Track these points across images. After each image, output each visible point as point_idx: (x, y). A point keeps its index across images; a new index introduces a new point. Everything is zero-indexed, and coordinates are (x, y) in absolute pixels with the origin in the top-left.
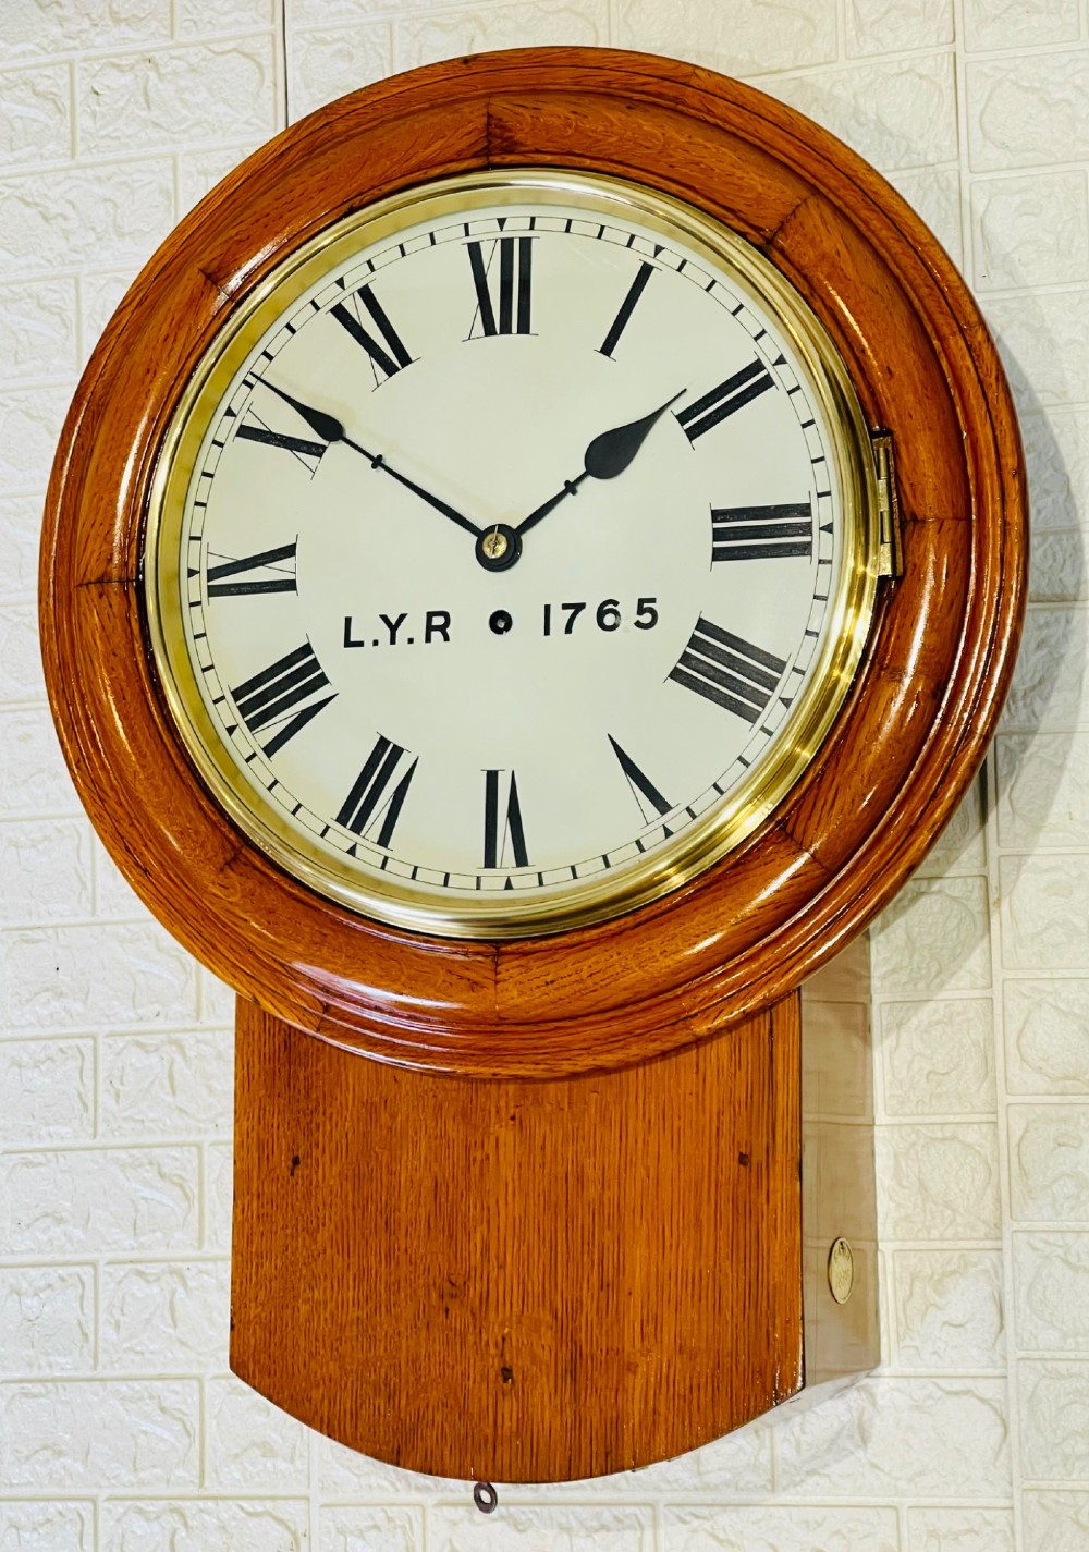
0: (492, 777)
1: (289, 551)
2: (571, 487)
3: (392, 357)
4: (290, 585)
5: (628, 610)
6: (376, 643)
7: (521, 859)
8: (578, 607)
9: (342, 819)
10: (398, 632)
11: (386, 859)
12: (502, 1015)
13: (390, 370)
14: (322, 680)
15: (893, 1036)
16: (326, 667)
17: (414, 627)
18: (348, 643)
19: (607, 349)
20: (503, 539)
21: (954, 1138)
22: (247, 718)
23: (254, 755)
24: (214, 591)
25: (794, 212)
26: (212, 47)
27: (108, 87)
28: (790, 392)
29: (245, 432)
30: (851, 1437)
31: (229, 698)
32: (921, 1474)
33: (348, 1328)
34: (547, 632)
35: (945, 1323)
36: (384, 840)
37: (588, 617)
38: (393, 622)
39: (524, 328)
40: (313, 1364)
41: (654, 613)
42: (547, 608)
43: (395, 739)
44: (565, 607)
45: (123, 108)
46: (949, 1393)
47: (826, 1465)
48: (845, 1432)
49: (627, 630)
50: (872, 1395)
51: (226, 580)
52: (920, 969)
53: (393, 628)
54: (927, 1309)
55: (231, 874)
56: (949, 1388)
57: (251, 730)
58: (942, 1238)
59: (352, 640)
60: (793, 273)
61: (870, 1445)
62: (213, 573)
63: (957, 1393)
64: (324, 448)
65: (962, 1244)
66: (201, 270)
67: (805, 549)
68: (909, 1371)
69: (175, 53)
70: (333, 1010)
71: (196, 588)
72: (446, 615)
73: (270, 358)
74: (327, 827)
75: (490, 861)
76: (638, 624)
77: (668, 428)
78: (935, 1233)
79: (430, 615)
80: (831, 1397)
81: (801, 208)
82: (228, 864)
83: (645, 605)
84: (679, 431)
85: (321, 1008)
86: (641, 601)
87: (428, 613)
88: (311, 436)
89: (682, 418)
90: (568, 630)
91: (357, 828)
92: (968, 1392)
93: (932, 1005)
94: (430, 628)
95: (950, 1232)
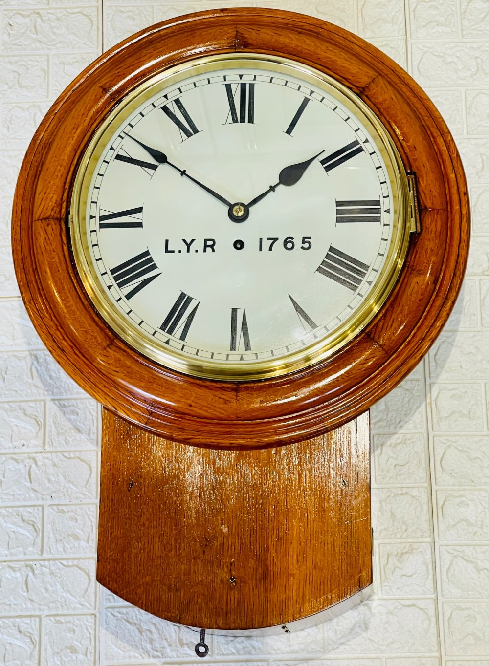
0: (234, 311)
1: (140, 210)
2: (272, 188)
3: (189, 129)
4: (140, 225)
5: (298, 242)
6: (180, 251)
7: (247, 347)
8: (275, 240)
9: (163, 328)
10: (191, 247)
11: (184, 346)
12: (238, 416)
13: (189, 135)
14: (154, 267)
15: (379, 449)
16: (156, 261)
17: (199, 245)
18: (167, 251)
19: (289, 132)
20: (242, 208)
21: (406, 493)
22: (118, 282)
23: (120, 299)
24: (102, 226)
25: (373, 81)
26: (68, 10)
27: (17, 23)
28: (371, 154)
29: (119, 157)
30: (360, 627)
31: (109, 273)
32: (392, 642)
33: (156, 560)
34: (261, 250)
35: (403, 575)
36: (183, 337)
37: (279, 244)
38: (189, 243)
39: (251, 120)
40: (138, 577)
41: (309, 243)
42: (261, 239)
43: (188, 293)
44: (269, 239)
45: (24, 33)
46: (404, 606)
47: (348, 640)
48: (357, 625)
49: (297, 250)
50: (370, 608)
51: (108, 221)
52: (391, 420)
53: (188, 246)
54: (395, 569)
55: (109, 350)
56: (405, 604)
57: (119, 287)
58: (401, 538)
59: (169, 249)
60: (372, 105)
61: (369, 631)
62: (102, 218)
63: (409, 606)
64: (157, 166)
65: (410, 540)
66: (100, 87)
67: (377, 220)
68: (386, 597)
69: (49, 11)
70: (154, 414)
71: (95, 224)
72: (213, 240)
73: (132, 126)
74: (156, 331)
75: (233, 348)
76: (302, 248)
77: (316, 166)
78: (398, 536)
79: (206, 241)
80: (351, 609)
81: (376, 79)
82: (108, 346)
83: (306, 240)
84: (321, 168)
85: (148, 413)
86: (304, 238)
87: (205, 240)
88: (152, 161)
89: (323, 162)
90: (270, 249)
91: (170, 332)
92: (414, 605)
93: (396, 436)
94: (206, 246)
95: (405, 535)
